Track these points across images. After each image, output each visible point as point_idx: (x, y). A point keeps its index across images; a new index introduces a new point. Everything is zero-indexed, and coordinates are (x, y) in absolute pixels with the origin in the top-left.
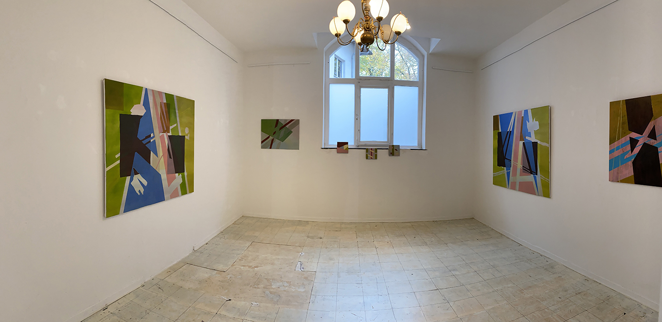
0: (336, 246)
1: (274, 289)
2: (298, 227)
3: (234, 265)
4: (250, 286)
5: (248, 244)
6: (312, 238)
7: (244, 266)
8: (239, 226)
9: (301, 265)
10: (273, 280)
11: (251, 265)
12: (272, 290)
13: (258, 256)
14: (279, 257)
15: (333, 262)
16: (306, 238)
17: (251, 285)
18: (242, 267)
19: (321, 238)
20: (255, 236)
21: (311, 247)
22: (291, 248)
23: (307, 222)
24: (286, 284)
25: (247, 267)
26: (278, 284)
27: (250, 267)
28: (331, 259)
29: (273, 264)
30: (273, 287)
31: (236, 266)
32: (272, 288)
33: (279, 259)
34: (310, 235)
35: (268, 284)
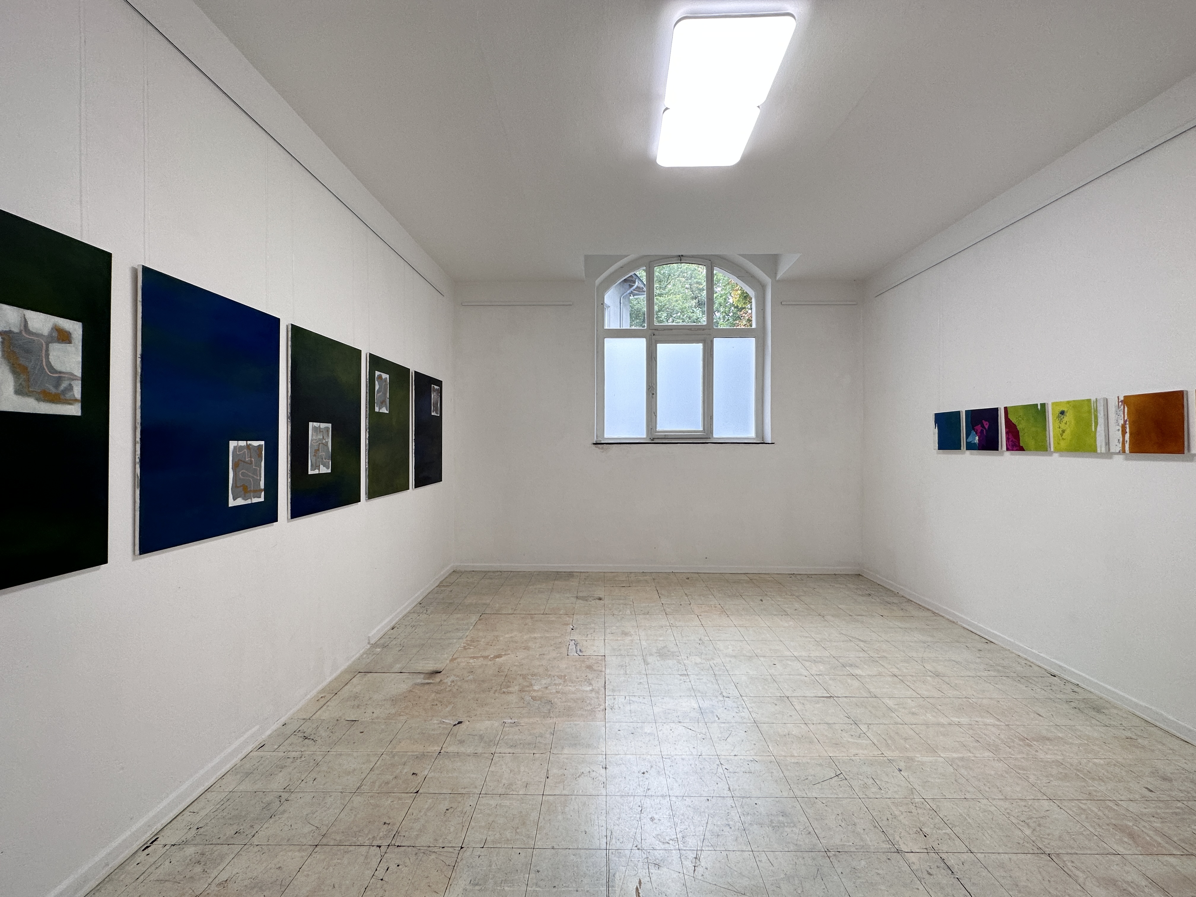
0: (628, 612)
1: (538, 691)
2: (556, 582)
3: (455, 659)
4: (492, 692)
5: (474, 618)
6: (585, 599)
7: (474, 658)
8: (449, 589)
9: (576, 645)
10: (533, 675)
11: (486, 654)
12: (534, 694)
13: (497, 637)
14: (535, 635)
15: (630, 638)
16: (574, 600)
17: (494, 689)
18: (471, 661)
19: (600, 599)
20: (485, 604)
21: (587, 614)
22: (552, 618)
23: (570, 575)
24: (558, 681)
25: (482, 659)
26: (544, 682)
27: (486, 657)
28: (625, 634)
29: (527, 648)
30: (536, 688)
31: (459, 660)
32: (535, 691)
33: (535, 638)
34: (580, 594)
35: (525, 684)
